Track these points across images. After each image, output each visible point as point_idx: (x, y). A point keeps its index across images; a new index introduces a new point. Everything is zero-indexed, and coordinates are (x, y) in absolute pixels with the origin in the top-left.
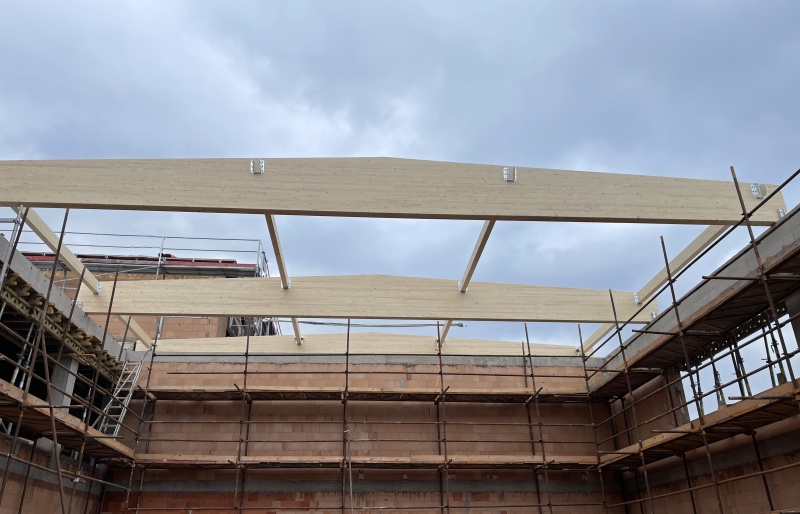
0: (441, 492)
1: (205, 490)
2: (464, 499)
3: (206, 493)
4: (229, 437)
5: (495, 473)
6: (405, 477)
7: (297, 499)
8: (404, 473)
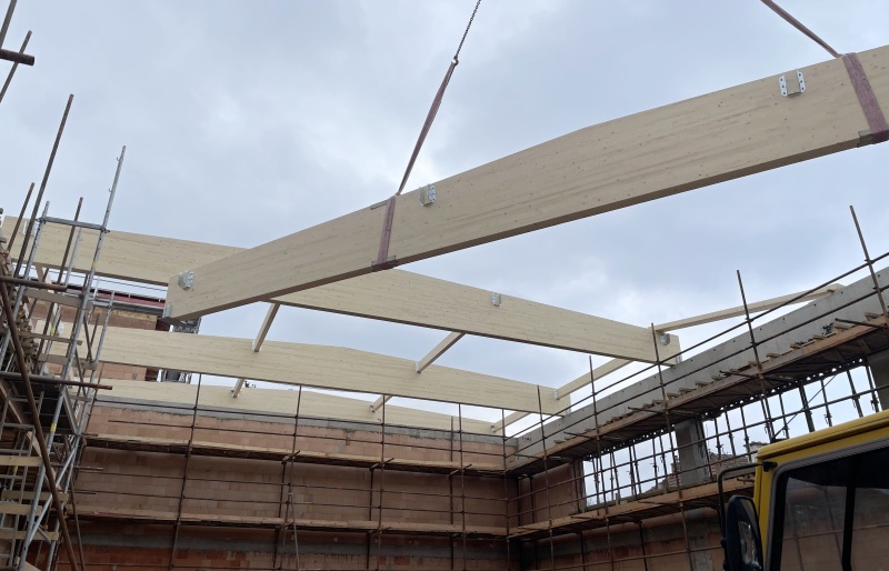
0: (368, 556)
1: (132, 545)
2: (387, 562)
3: (132, 549)
4: (162, 492)
5: (416, 539)
6: (336, 540)
7: (229, 558)
8: (335, 536)
